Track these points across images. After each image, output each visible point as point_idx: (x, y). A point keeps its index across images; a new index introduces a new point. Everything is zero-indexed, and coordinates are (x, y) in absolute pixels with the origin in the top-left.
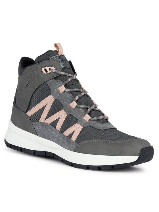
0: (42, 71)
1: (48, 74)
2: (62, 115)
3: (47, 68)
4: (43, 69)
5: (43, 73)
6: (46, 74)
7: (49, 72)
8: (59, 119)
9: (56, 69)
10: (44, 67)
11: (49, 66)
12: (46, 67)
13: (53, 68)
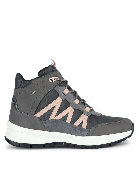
0: (49, 81)
1: (54, 82)
2: (70, 111)
3: (53, 78)
4: (50, 79)
5: (50, 82)
6: (53, 83)
7: (54, 80)
8: (68, 114)
9: (59, 78)
10: (50, 78)
11: (54, 77)
12: (51, 77)
13: (57, 77)
